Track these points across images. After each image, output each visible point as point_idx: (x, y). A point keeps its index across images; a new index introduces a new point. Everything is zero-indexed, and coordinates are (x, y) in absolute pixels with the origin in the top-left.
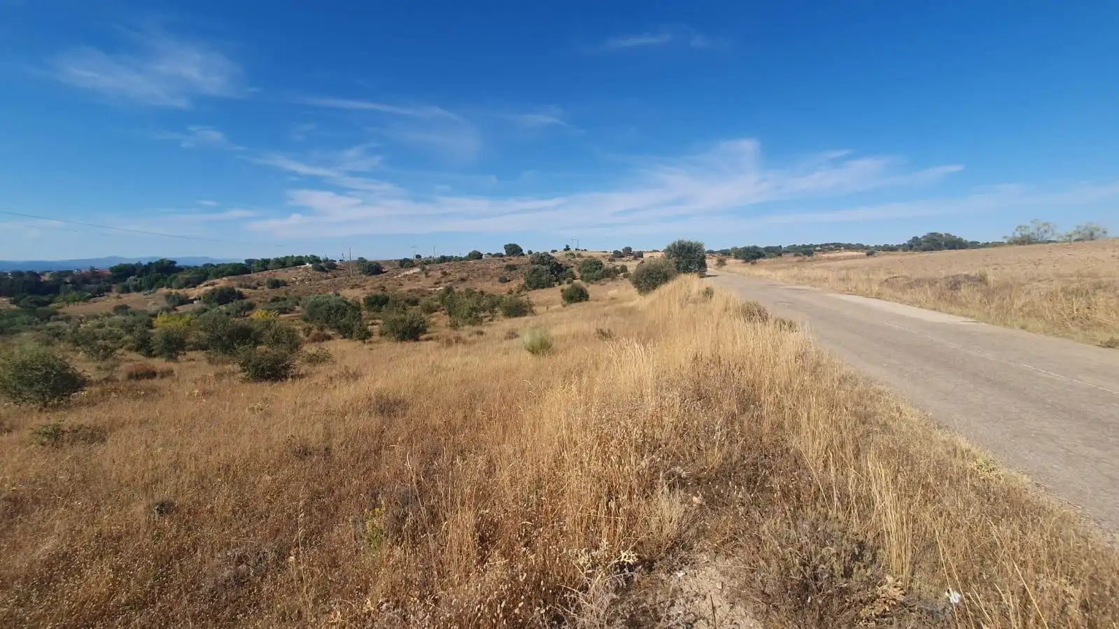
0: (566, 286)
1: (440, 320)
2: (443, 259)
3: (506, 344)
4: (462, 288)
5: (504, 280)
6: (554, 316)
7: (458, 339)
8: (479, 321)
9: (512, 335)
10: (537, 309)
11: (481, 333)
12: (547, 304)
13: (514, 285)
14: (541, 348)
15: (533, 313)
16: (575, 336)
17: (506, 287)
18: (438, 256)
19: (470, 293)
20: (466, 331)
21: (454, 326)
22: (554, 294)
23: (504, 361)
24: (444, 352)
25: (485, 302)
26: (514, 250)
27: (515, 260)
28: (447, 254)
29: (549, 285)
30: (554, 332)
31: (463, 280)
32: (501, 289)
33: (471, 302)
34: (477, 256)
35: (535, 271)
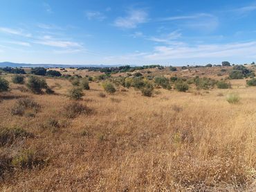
0: (249, 79)
1: (193, 87)
2: (197, 67)
3: (218, 97)
4: (202, 77)
5: (219, 75)
6: (241, 90)
7: (199, 93)
8: (208, 88)
9: (221, 95)
10: (233, 87)
11: (208, 93)
12: (238, 85)
13: (224, 77)
14: (234, 101)
15: (231, 88)
16: (251, 99)
17: (220, 77)
18: (195, 66)
19: (205, 79)
20: (202, 91)
21: (198, 89)
22: (243, 82)
23: (217, 104)
24: (194, 97)
25: (210, 82)
26: (226, 64)
27: (226, 68)
28: (198, 65)
29: (241, 78)
30: (241, 96)
31: (203, 74)
32: (218, 78)
33: (205, 82)
34: (210, 66)
35: (235, 72)
